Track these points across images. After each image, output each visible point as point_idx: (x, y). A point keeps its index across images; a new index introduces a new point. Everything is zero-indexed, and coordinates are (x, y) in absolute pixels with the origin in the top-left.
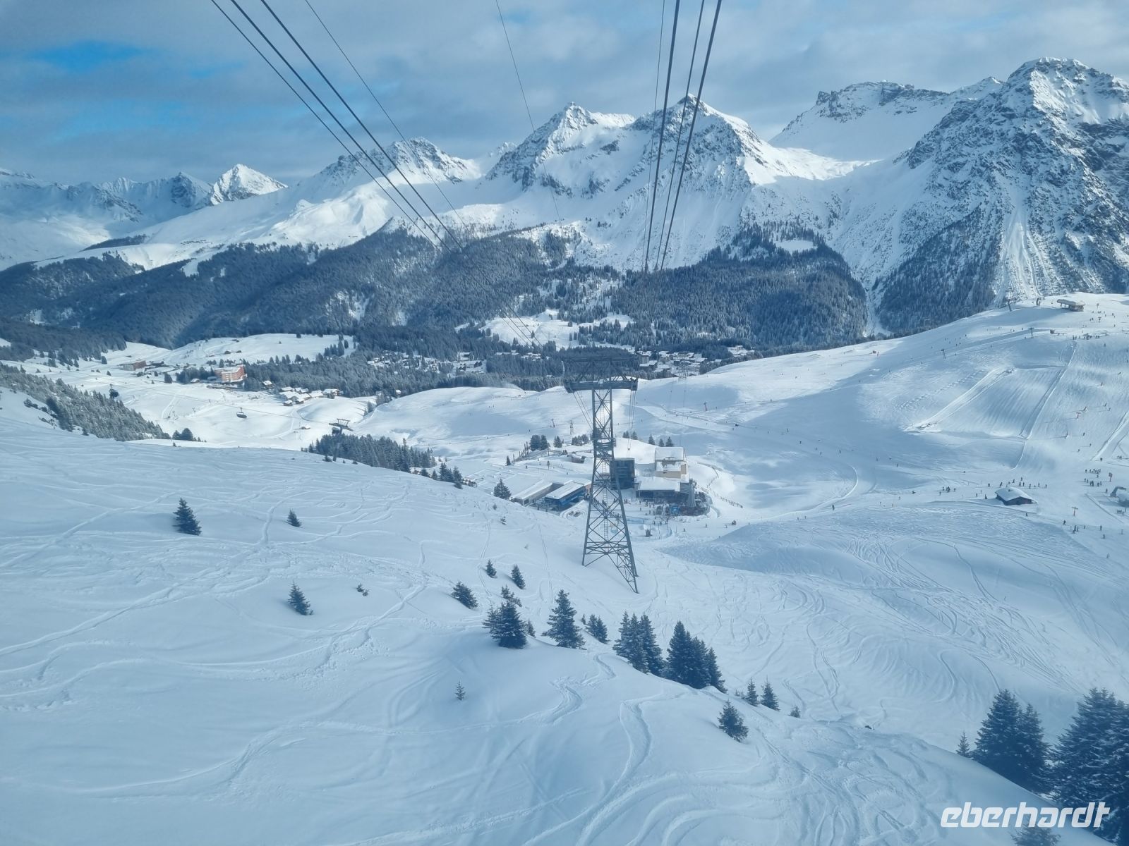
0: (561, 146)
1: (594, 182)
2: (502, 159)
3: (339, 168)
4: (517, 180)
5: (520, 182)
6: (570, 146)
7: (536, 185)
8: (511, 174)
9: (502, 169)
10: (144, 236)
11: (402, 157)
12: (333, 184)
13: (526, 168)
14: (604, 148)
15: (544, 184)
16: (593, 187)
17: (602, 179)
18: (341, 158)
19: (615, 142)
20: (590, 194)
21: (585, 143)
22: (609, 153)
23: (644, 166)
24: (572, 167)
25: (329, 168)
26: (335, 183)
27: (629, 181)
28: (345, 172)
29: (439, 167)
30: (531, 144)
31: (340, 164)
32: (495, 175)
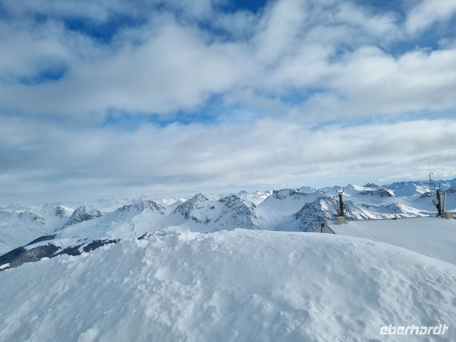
0: (198, 207)
1: (208, 219)
2: (178, 207)
3: (124, 209)
4: (183, 215)
5: (184, 215)
6: (200, 207)
7: (190, 219)
8: (181, 212)
9: (178, 210)
10: (57, 234)
11: (146, 207)
12: (122, 215)
13: (186, 212)
14: (211, 208)
15: (193, 219)
16: (208, 221)
17: (210, 219)
18: (124, 206)
19: (214, 206)
20: (207, 223)
21: (205, 206)
22: (212, 209)
23: (223, 215)
24: (201, 214)
25: (119, 209)
26: (123, 215)
27: (218, 219)
28: (126, 211)
29: (157, 209)
30: (187, 204)
31: (124, 208)
32: (175, 212)
